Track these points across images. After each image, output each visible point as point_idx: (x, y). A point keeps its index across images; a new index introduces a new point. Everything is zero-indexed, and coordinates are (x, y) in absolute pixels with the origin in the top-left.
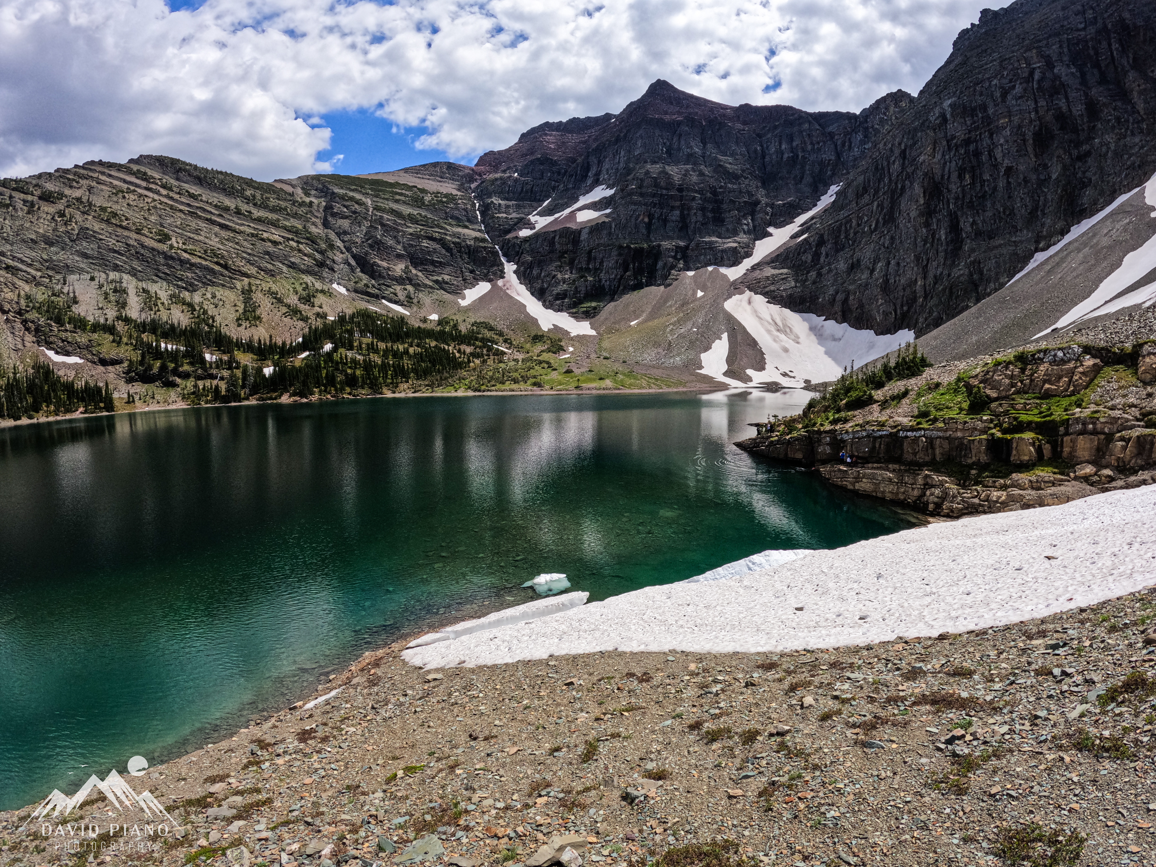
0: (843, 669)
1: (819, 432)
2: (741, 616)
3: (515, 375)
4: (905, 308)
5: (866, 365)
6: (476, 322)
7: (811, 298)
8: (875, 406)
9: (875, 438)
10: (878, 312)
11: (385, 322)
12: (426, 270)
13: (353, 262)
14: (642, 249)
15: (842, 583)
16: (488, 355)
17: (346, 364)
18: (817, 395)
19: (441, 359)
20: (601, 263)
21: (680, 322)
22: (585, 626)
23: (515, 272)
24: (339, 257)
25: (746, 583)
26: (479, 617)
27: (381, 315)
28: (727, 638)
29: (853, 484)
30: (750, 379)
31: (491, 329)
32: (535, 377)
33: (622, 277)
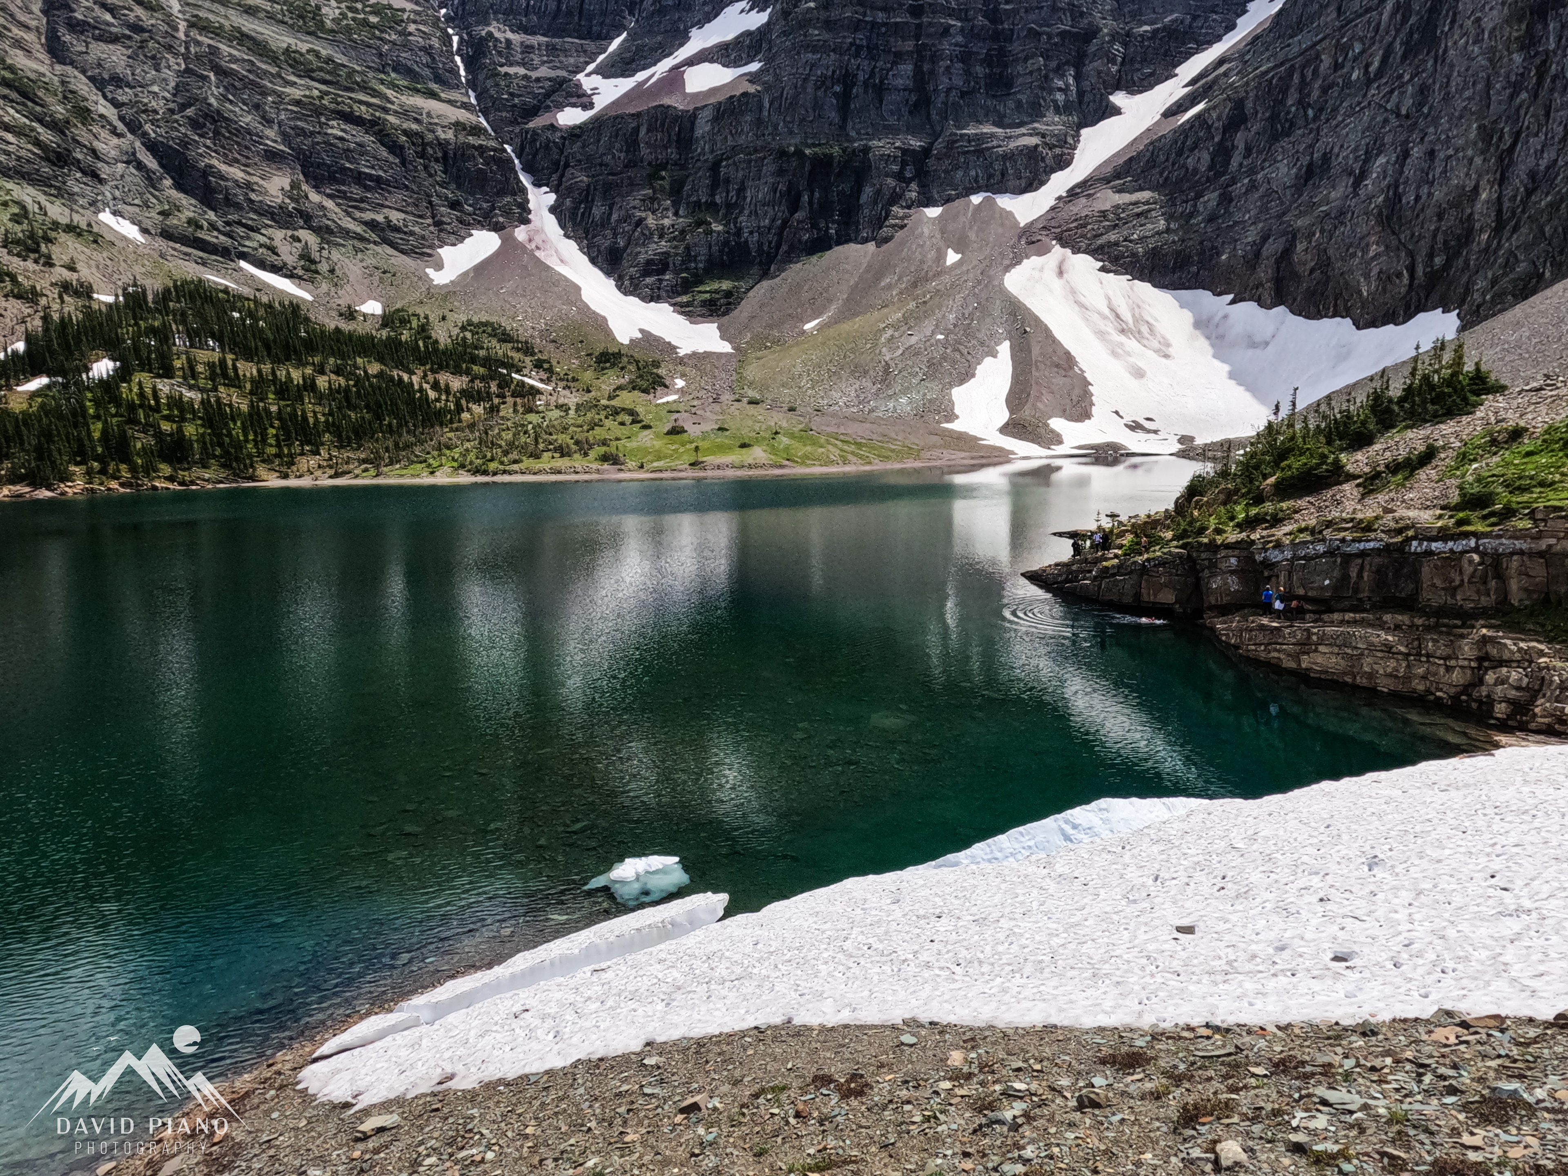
0: (1307, 1077)
1: (1213, 547)
2: (1055, 942)
3: (562, 439)
4: (1438, 261)
5: (1329, 398)
6: (470, 323)
7: (1202, 253)
8: (1346, 487)
9: (1348, 558)
10: (1367, 276)
11: (251, 314)
12: (343, 195)
13: (151, 163)
14: (830, 157)
15: (1283, 875)
16: (502, 396)
17: (157, 409)
18: (1207, 469)
19: (394, 404)
20: (742, 190)
21: (908, 321)
22: (721, 970)
23: (553, 210)
24: (108, 145)
25: (1060, 868)
26: (490, 966)
27: (241, 297)
28: (1027, 992)
29: (1296, 657)
30: (1058, 439)
31: (505, 337)
32: (604, 443)
33: (785, 222)
